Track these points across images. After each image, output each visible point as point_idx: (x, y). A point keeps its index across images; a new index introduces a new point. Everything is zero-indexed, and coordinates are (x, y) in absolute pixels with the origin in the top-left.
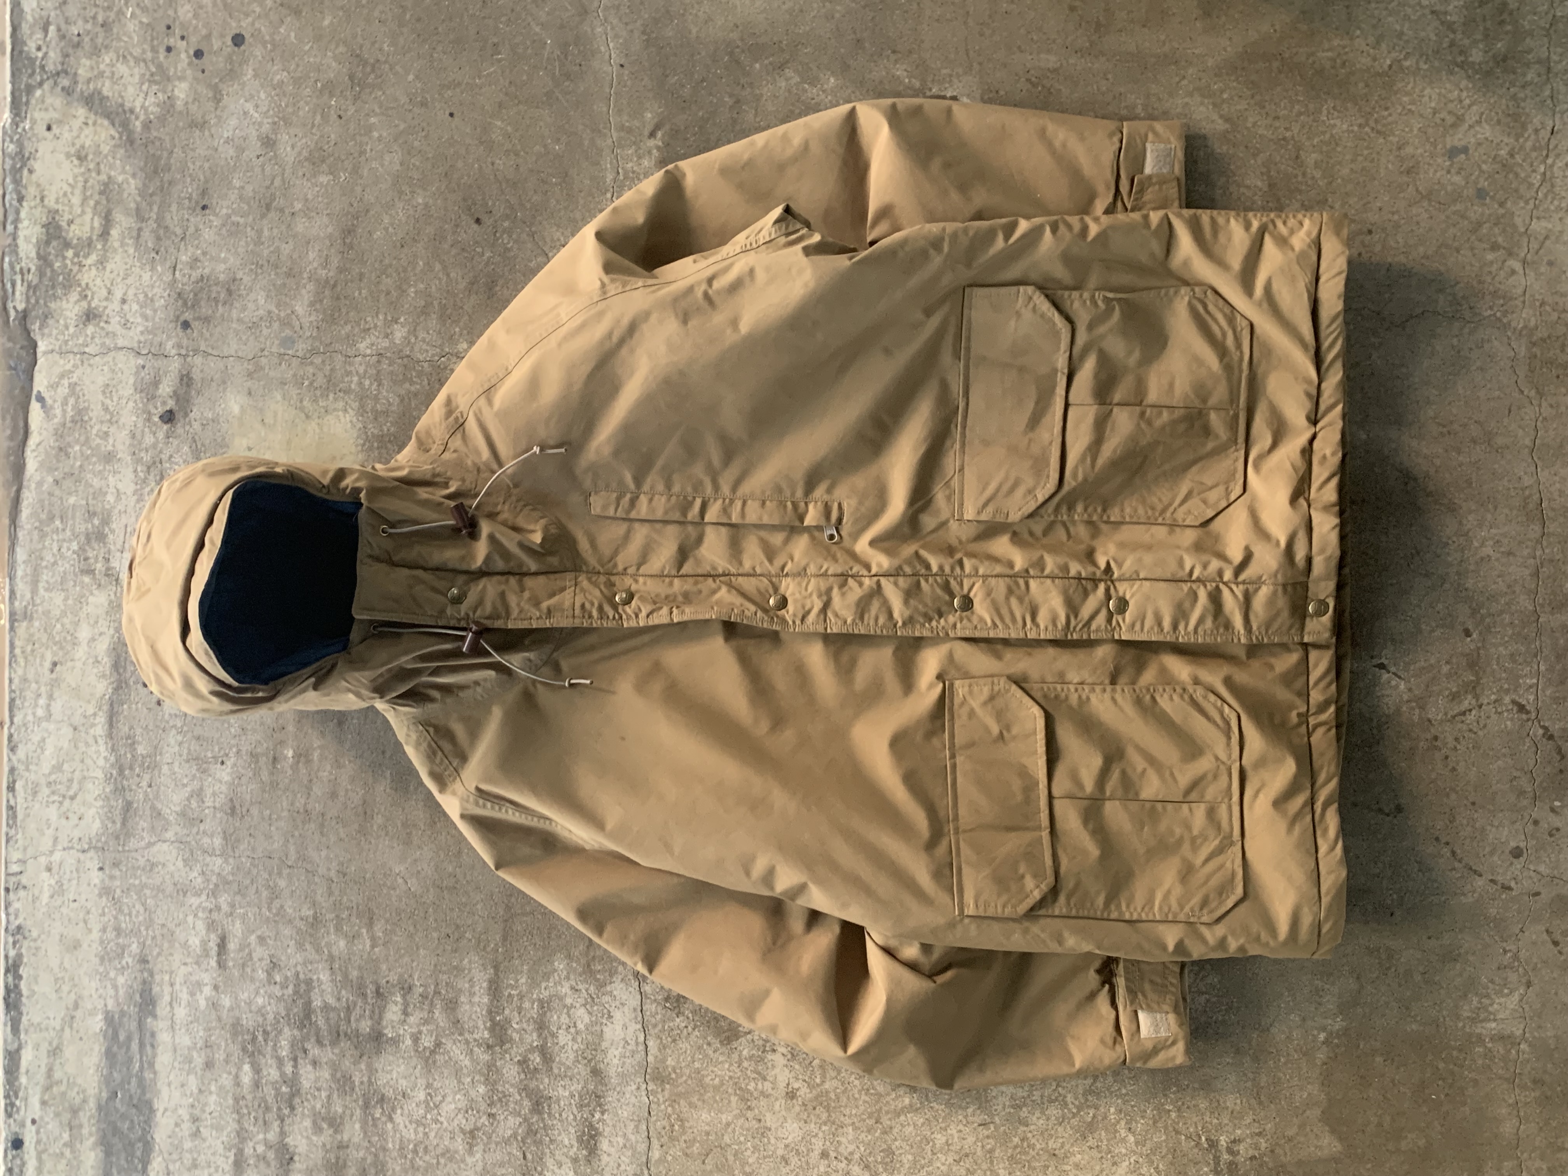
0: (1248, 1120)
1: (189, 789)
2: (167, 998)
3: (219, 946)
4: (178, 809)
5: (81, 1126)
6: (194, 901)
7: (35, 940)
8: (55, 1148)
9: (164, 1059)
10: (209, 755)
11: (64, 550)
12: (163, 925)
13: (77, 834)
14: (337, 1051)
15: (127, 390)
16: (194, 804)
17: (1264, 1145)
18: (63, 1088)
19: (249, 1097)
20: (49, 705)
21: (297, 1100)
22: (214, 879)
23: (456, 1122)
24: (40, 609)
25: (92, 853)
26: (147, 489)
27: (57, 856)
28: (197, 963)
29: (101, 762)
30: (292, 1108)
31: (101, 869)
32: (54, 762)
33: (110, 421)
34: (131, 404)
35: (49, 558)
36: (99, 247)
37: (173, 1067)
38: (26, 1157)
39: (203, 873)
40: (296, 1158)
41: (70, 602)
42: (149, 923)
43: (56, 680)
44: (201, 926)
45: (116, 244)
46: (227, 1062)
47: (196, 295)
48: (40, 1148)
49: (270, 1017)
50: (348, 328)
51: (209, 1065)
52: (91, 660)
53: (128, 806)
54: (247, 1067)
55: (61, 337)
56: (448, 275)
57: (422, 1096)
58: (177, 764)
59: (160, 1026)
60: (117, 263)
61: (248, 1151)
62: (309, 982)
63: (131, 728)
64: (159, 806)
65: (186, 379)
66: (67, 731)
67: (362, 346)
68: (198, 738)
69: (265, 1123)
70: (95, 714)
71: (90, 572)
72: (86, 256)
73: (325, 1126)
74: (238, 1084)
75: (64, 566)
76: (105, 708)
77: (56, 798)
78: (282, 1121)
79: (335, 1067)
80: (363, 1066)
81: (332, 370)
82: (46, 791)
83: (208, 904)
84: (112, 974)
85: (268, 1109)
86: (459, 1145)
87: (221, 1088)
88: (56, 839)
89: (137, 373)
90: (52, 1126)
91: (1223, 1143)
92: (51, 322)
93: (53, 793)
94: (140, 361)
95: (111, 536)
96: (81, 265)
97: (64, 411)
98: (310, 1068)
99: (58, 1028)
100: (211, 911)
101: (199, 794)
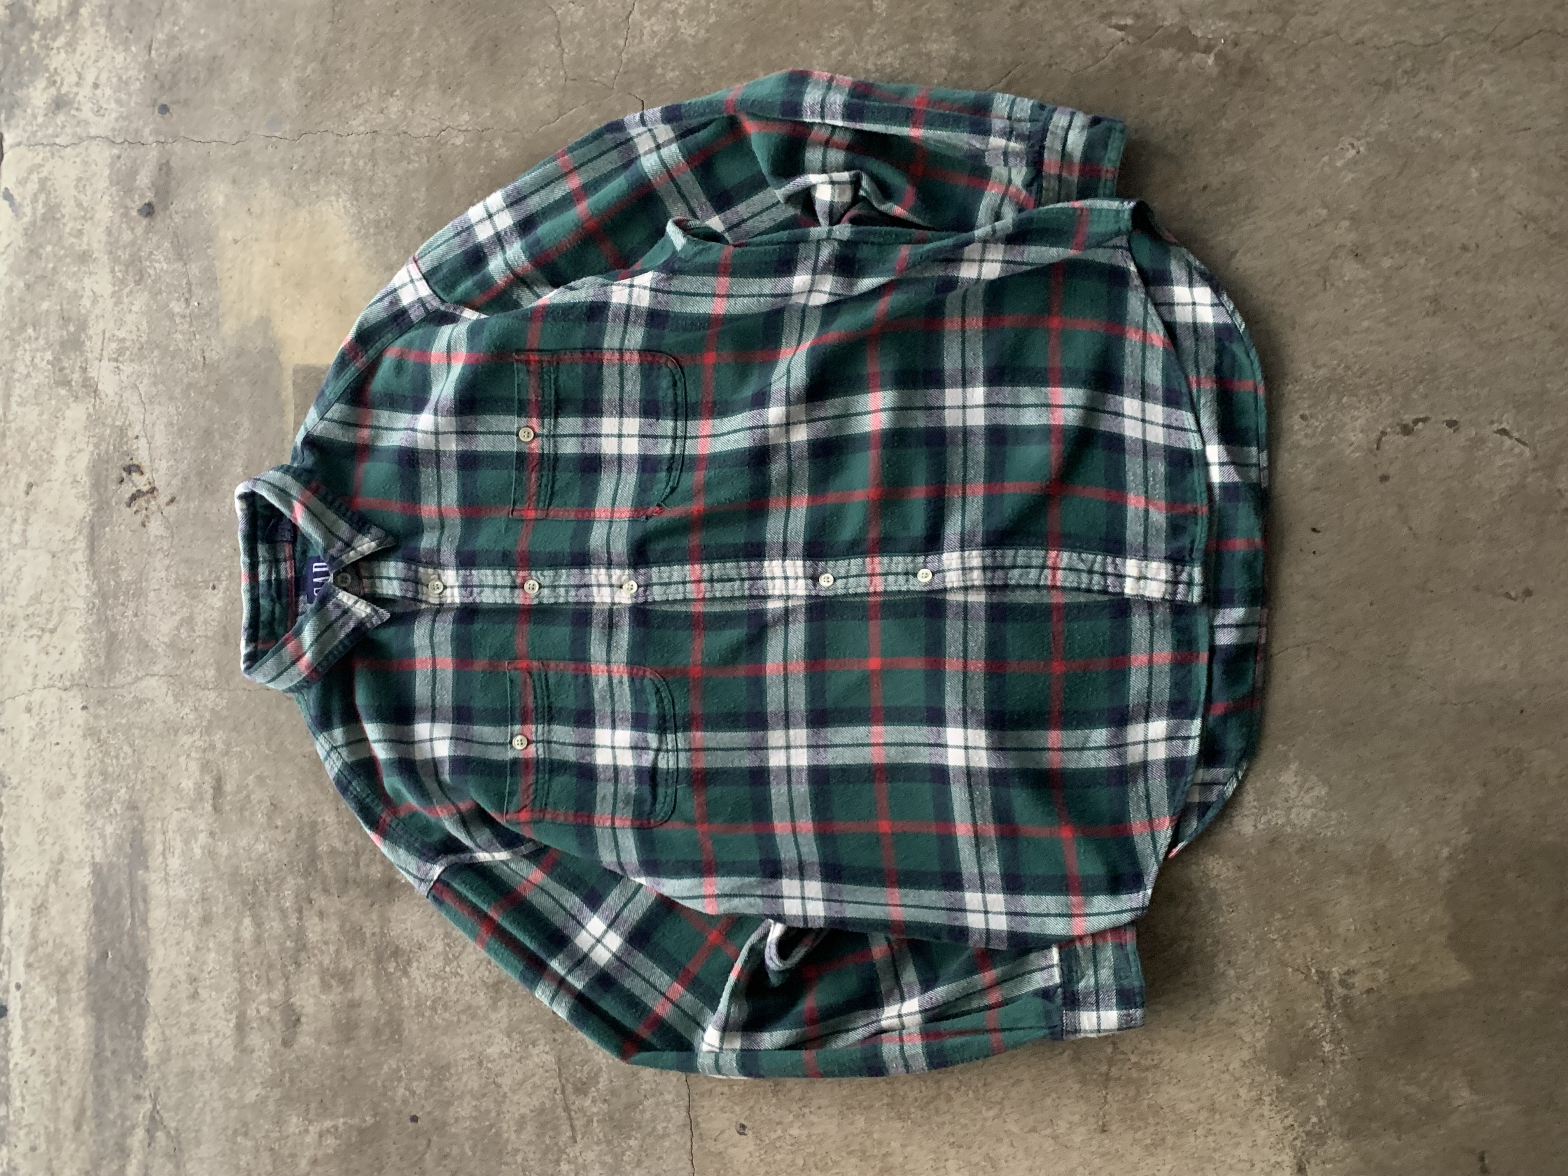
0: (1365, 947)
1: (177, 618)
2: (159, 847)
3: (214, 789)
4: (167, 640)
5: (68, 991)
6: (186, 740)
7: (15, 788)
8: (41, 1016)
9: (157, 915)
10: (199, 578)
11: (36, 361)
12: (153, 768)
13: (58, 670)
14: (345, 899)
15: (102, 184)
16: (184, 633)
17: (1381, 974)
18: (49, 948)
19: (250, 953)
20: (24, 531)
21: (303, 955)
22: (207, 715)
23: (478, 974)
24: (13, 426)
25: (74, 691)
26: (127, 290)
27: (37, 696)
28: (191, 808)
29: (82, 591)
30: (298, 964)
31: (84, 708)
32: (32, 593)
33: (84, 217)
34: (107, 198)
35: (21, 369)
36: (68, 27)
37: (168, 923)
38: (11, 1025)
39: (196, 710)
40: (303, 1019)
41: (45, 417)
42: (138, 766)
43: (32, 503)
44: (194, 766)
45: (87, 24)
46: (226, 914)
47: (174, 76)
48: (27, 1014)
49: (272, 864)
50: (339, 104)
51: (206, 920)
52: (69, 480)
53: (112, 637)
54: (247, 921)
55: (29, 128)
56: (447, 40)
57: (439, 947)
58: (164, 590)
59: (153, 879)
60: (88, 44)
61: (251, 1012)
62: (313, 825)
63: (114, 552)
64: (146, 637)
65: (165, 168)
66: (45, 559)
67: (354, 123)
68: (187, 561)
69: (269, 982)
70: (75, 539)
71: (67, 383)
72: (54, 39)
73: (334, 983)
74: (237, 940)
75: (38, 379)
76: (85, 531)
77: (34, 631)
78: (287, 979)
79: (343, 918)
80: (374, 916)
81: (323, 152)
82: (24, 624)
83: (200, 743)
84: (99, 824)
85: (271, 966)
86: (482, 999)
87: (221, 944)
88: (36, 677)
89: (112, 165)
90: (39, 990)
91: (1336, 975)
92: (17, 112)
93: (31, 626)
94: (115, 151)
95: (88, 343)
96: (48, 48)
97: (34, 209)
98: (316, 920)
99: (43, 884)
100: (204, 751)
101: (189, 621)
